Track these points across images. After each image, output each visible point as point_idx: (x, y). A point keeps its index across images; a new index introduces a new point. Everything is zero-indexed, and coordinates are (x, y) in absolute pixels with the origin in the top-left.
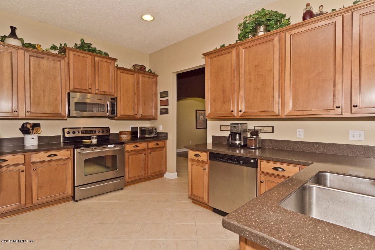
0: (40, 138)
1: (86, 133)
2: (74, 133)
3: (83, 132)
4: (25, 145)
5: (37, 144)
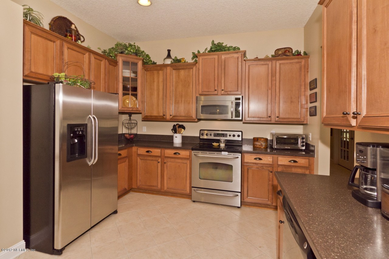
0: (183, 138)
1: (218, 136)
2: (207, 135)
3: (215, 135)
4: (174, 142)
5: (181, 142)
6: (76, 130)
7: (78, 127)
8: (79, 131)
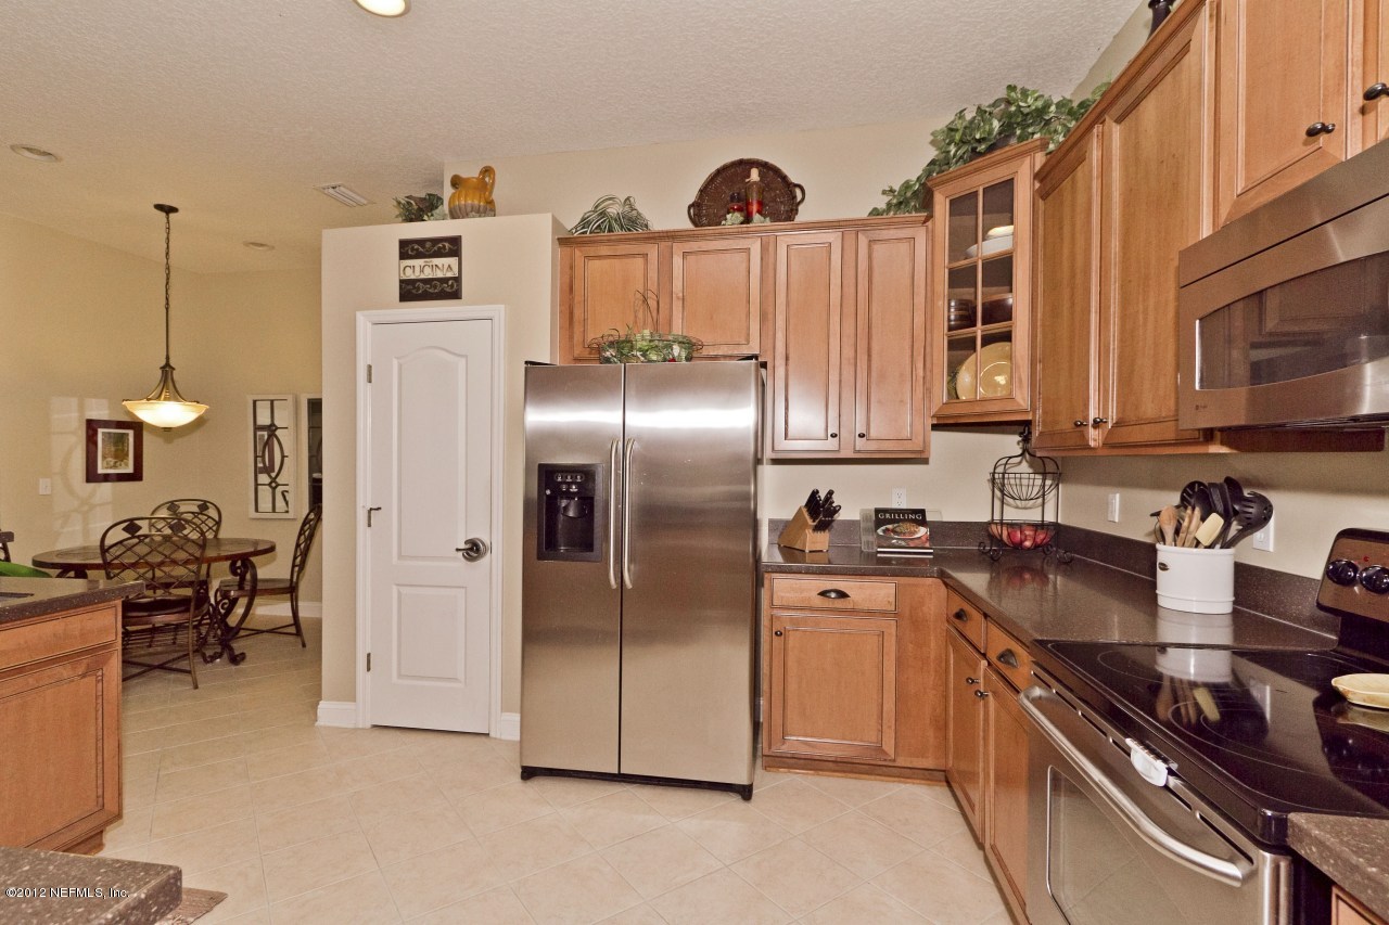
6: (559, 479)
7: (573, 472)
8: (569, 484)
